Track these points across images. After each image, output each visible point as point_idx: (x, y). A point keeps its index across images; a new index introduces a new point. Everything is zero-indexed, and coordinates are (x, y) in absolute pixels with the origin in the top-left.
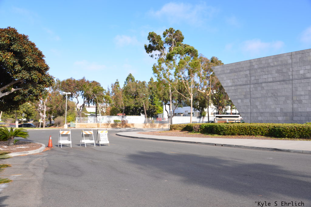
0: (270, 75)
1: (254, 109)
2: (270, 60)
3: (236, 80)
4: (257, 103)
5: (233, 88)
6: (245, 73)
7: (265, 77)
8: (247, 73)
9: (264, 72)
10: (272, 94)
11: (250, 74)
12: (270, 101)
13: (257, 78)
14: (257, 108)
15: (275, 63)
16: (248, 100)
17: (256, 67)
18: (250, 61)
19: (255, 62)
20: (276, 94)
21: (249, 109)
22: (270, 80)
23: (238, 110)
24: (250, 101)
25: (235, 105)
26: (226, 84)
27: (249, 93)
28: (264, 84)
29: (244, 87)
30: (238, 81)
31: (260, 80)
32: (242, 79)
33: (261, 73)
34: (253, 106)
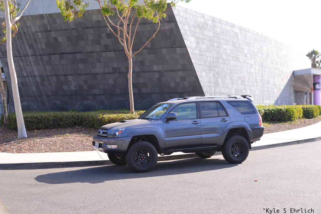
0: (228, 46)
1: (217, 88)
2: (228, 26)
3: (201, 42)
4: (220, 81)
6: (209, 32)
7: (225, 47)
8: (211, 35)
9: (224, 39)
10: (230, 70)
11: (213, 37)
12: (228, 81)
13: (219, 46)
14: (219, 86)
15: (231, 32)
17: (218, 30)
18: (214, 20)
19: (217, 22)
20: (232, 71)
21: (213, 88)
22: (228, 52)
23: (202, 87)
24: (213, 75)
25: (200, 80)
26: (190, 42)
27: (212, 65)
28: (224, 57)
29: (208, 54)
30: (203, 43)
31: (222, 50)
32: (206, 41)
33: (222, 41)
34: (217, 84)
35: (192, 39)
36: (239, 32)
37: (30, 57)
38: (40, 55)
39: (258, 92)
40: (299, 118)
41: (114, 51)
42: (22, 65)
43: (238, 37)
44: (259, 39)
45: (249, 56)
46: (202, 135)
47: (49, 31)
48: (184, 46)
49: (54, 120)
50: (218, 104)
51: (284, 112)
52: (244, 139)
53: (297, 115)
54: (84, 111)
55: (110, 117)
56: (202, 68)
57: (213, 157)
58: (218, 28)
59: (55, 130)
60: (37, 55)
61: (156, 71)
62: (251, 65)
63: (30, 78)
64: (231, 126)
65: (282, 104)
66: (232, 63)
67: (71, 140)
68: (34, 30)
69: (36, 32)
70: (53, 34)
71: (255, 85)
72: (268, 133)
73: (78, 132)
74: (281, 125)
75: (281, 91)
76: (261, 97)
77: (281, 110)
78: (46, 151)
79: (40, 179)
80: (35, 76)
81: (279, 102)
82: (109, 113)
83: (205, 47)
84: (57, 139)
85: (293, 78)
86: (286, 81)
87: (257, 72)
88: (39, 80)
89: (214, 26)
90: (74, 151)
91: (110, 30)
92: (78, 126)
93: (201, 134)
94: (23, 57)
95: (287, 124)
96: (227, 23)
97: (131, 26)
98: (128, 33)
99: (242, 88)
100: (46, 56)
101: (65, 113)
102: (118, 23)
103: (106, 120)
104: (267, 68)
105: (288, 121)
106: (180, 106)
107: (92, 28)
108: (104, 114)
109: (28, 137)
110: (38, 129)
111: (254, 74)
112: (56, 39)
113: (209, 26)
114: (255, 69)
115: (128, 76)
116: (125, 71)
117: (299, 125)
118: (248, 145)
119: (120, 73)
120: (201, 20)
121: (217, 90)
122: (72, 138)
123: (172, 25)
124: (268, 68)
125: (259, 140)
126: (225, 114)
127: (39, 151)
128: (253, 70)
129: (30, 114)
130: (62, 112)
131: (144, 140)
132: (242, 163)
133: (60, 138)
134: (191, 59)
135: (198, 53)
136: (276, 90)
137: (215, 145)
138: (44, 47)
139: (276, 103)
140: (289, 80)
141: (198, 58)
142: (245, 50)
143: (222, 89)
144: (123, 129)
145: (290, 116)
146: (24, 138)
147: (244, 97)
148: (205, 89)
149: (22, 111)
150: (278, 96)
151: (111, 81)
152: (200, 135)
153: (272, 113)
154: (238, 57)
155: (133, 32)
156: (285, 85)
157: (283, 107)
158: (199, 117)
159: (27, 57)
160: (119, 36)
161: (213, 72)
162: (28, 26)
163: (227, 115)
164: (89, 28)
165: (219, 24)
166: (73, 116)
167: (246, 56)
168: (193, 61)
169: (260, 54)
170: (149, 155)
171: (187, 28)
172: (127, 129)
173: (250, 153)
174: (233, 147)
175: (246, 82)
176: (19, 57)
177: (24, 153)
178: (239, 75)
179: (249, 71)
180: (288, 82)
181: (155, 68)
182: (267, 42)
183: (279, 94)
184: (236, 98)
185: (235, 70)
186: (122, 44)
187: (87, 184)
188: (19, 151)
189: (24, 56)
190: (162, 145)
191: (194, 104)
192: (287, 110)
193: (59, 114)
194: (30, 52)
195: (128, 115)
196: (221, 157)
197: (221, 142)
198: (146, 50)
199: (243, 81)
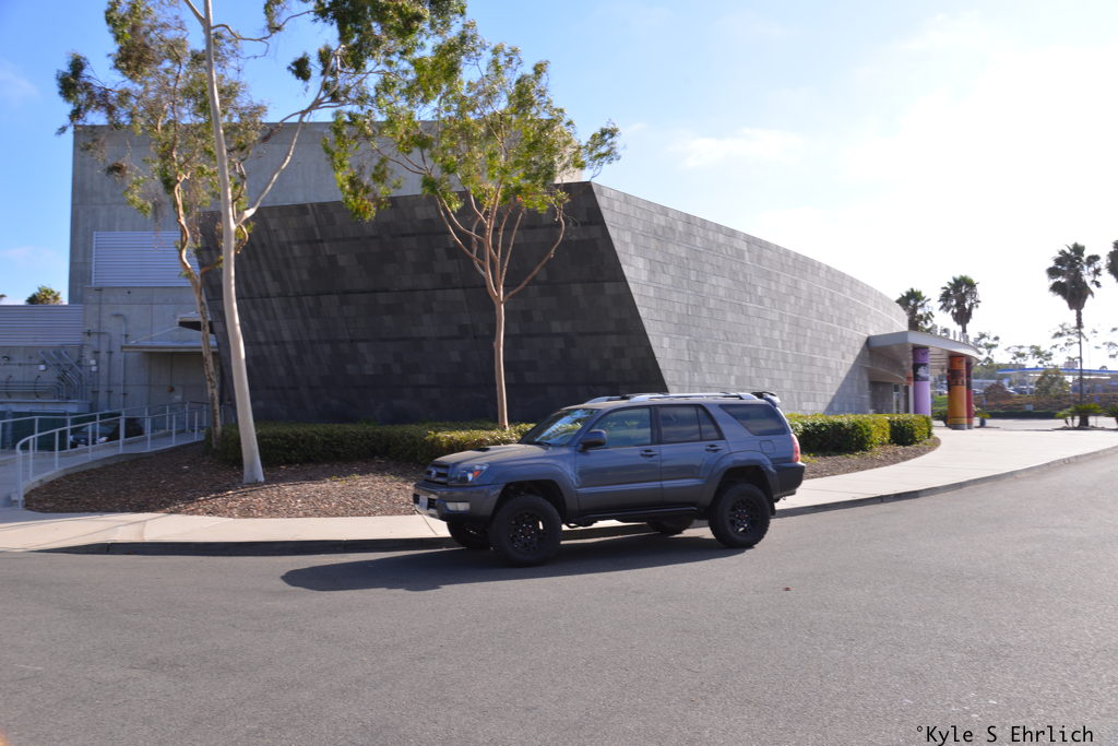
0: (720, 279)
1: (696, 373)
2: (721, 236)
3: (659, 269)
4: (702, 358)
5: (651, 292)
6: (677, 248)
7: (714, 282)
8: (683, 255)
9: (712, 265)
10: (725, 333)
11: (687, 259)
12: (721, 359)
13: (701, 279)
14: (701, 369)
15: (729, 248)
16: (684, 345)
17: (698, 242)
18: (689, 220)
19: (696, 226)
20: (730, 336)
21: (687, 374)
22: (722, 292)
23: (663, 372)
24: (688, 345)
25: (657, 355)
26: (635, 270)
27: (686, 322)
28: (712, 303)
29: (675, 296)
30: (664, 272)
31: (706, 288)
32: (671, 268)
33: (708, 268)
34: (695, 365)
35: (640, 263)
36: (745, 249)
37: (273, 300)
38: (298, 295)
39: (788, 385)
40: (883, 444)
41: (464, 288)
42: (255, 318)
43: (743, 258)
44: (790, 264)
45: (767, 301)
46: (664, 483)
47: (317, 241)
48: (621, 278)
49: (326, 442)
50: (701, 411)
51: (847, 430)
52: (760, 493)
53: (877, 436)
54: (393, 422)
55: (452, 438)
56: (661, 329)
57: (688, 533)
58: (698, 239)
59: (326, 466)
60: (291, 294)
61: (558, 335)
62: (772, 322)
63: (274, 347)
64: (728, 462)
65: (841, 411)
66: (730, 317)
67: (364, 488)
68: (284, 238)
69: (289, 243)
70: (327, 248)
71: (782, 368)
72: (812, 478)
73: (380, 471)
74: (840, 459)
75: (840, 382)
76: (795, 397)
77: (841, 424)
78: (306, 515)
79: (293, 578)
80: (283, 342)
81: (836, 407)
82: (452, 429)
83: (669, 281)
84: (333, 486)
85: (867, 354)
86: (851, 360)
87: (785, 338)
88: (292, 351)
89: (689, 234)
90: (369, 515)
91: (456, 241)
92: (381, 458)
93: (661, 480)
94: (259, 300)
95: (855, 458)
96: (719, 228)
97: (501, 234)
98: (495, 247)
99: (753, 375)
100: (309, 298)
101: (351, 428)
102: (472, 225)
103: (444, 445)
104: (809, 331)
105: (857, 450)
106: (614, 414)
107: (413, 235)
108: (440, 431)
109: (266, 482)
110: (289, 463)
111: (780, 344)
112: (332, 259)
113: (677, 235)
114: (781, 332)
115: (495, 344)
116: (487, 333)
117: (881, 460)
118: (768, 505)
119: (475, 337)
120: (660, 220)
121: (697, 378)
122: (366, 484)
123: (595, 231)
124: (812, 330)
125: (794, 494)
126: (715, 435)
127: (291, 513)
128: (776, 334)
129: (272, 429)
130: (342, 425)
131: (530, 492)
132: (756, 546)
133: (338, 485)
134: (639, 308)
135: (652, 295)
136: (828, 380)
137: (693, 504)
138: (305, 276)
139: (830, 409)
140: (859, 357)
141: (654, 306)
142: (759, 289)
143: (708, 376)
144: (485, 468)
145: (862, 438)
146: (256, 483)
147: (760, 395)
148: (668, 377)
149: (255, 421)
150: (834, 393)
151: (455, 356)
152: (658, 483)
153: (821, 432)
154: (744, 303)
155: (505, 246)
156: (849, 368)
157: (846, 419)
158: (657, 439)
159: (266, 300)
160: (474, 256)
161: (687, 338)
162: (272, 228)
163: (721, 437)
164: (408, 235)
165: (701, 231)
166: (368, 435)
167: (761, 302)
168: (643, 312)
169: (792, 298)
170: (541, 527)
171: (627, 237)
172: (492, 465)
173: (774, 523)
174: (733, 509)
175: (762, 362)
176: (250, 298)
177: (258, 517)
178: (745, 345)
179: (766, 335)
180: (856, 361)
181: (556, 327)
182: (809, 271)
183: (836, 388)
184: (741, 398)
185: (736, 334)
186: (482, 272)
187: (401, 591)
188: (246, 513)
189: (261, 297)
190: (571, 504)
191: (647, 411)
192: (855, 426)
193: (337, 429)
194: (273, 287)
195: (494, 433)
196: (705, 532)
197: (707, 498)
198: (536, 287)
199: (755, 360)
